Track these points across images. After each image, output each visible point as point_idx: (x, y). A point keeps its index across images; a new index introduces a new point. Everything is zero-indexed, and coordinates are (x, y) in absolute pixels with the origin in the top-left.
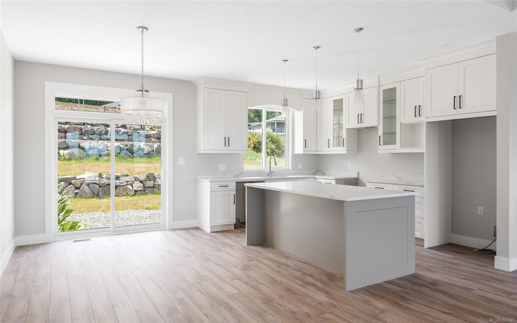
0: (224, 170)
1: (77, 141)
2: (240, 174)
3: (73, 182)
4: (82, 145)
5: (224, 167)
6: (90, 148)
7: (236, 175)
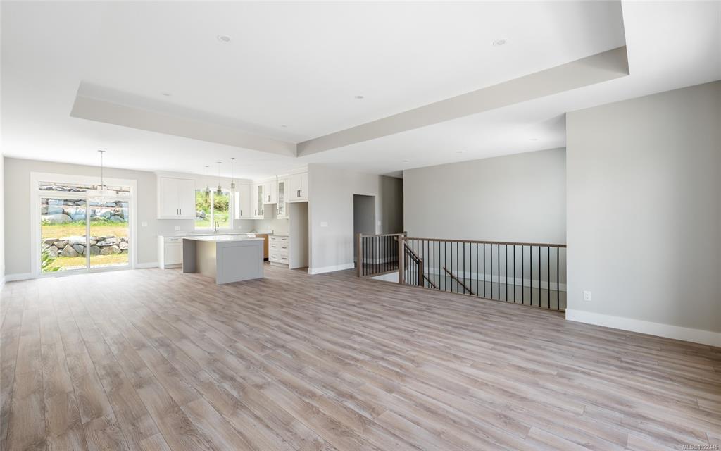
0: (179, 230)
1: (62, 207)
3: (56, 243)
4: (66, 210)
6: (76, 214)
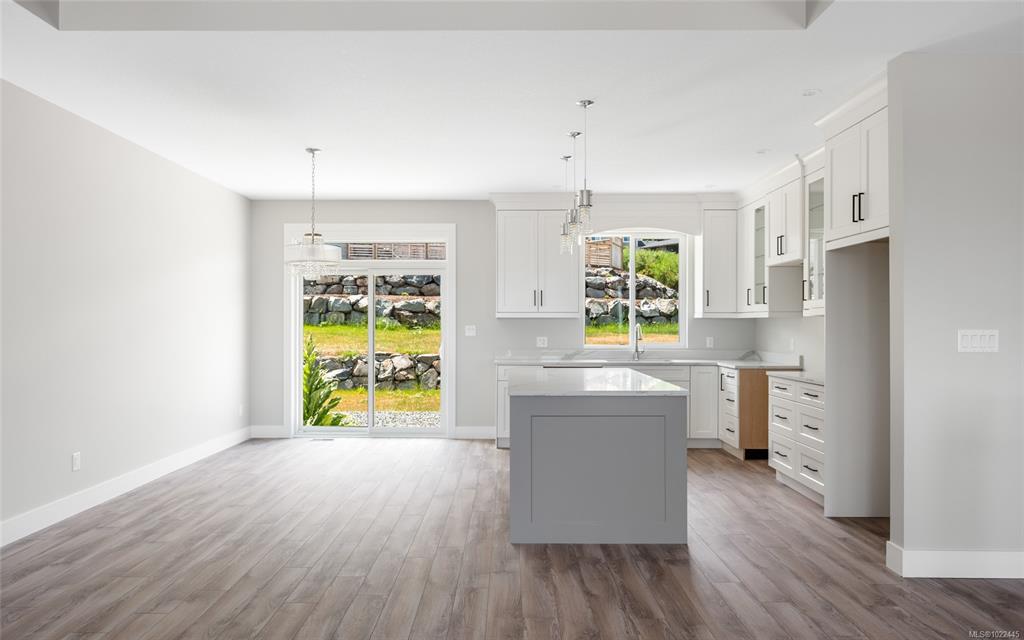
0: (546, 346)
2: (576, 354)
5: (546, 342)
7: (566, 355)
